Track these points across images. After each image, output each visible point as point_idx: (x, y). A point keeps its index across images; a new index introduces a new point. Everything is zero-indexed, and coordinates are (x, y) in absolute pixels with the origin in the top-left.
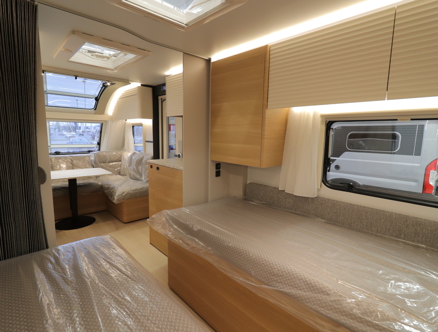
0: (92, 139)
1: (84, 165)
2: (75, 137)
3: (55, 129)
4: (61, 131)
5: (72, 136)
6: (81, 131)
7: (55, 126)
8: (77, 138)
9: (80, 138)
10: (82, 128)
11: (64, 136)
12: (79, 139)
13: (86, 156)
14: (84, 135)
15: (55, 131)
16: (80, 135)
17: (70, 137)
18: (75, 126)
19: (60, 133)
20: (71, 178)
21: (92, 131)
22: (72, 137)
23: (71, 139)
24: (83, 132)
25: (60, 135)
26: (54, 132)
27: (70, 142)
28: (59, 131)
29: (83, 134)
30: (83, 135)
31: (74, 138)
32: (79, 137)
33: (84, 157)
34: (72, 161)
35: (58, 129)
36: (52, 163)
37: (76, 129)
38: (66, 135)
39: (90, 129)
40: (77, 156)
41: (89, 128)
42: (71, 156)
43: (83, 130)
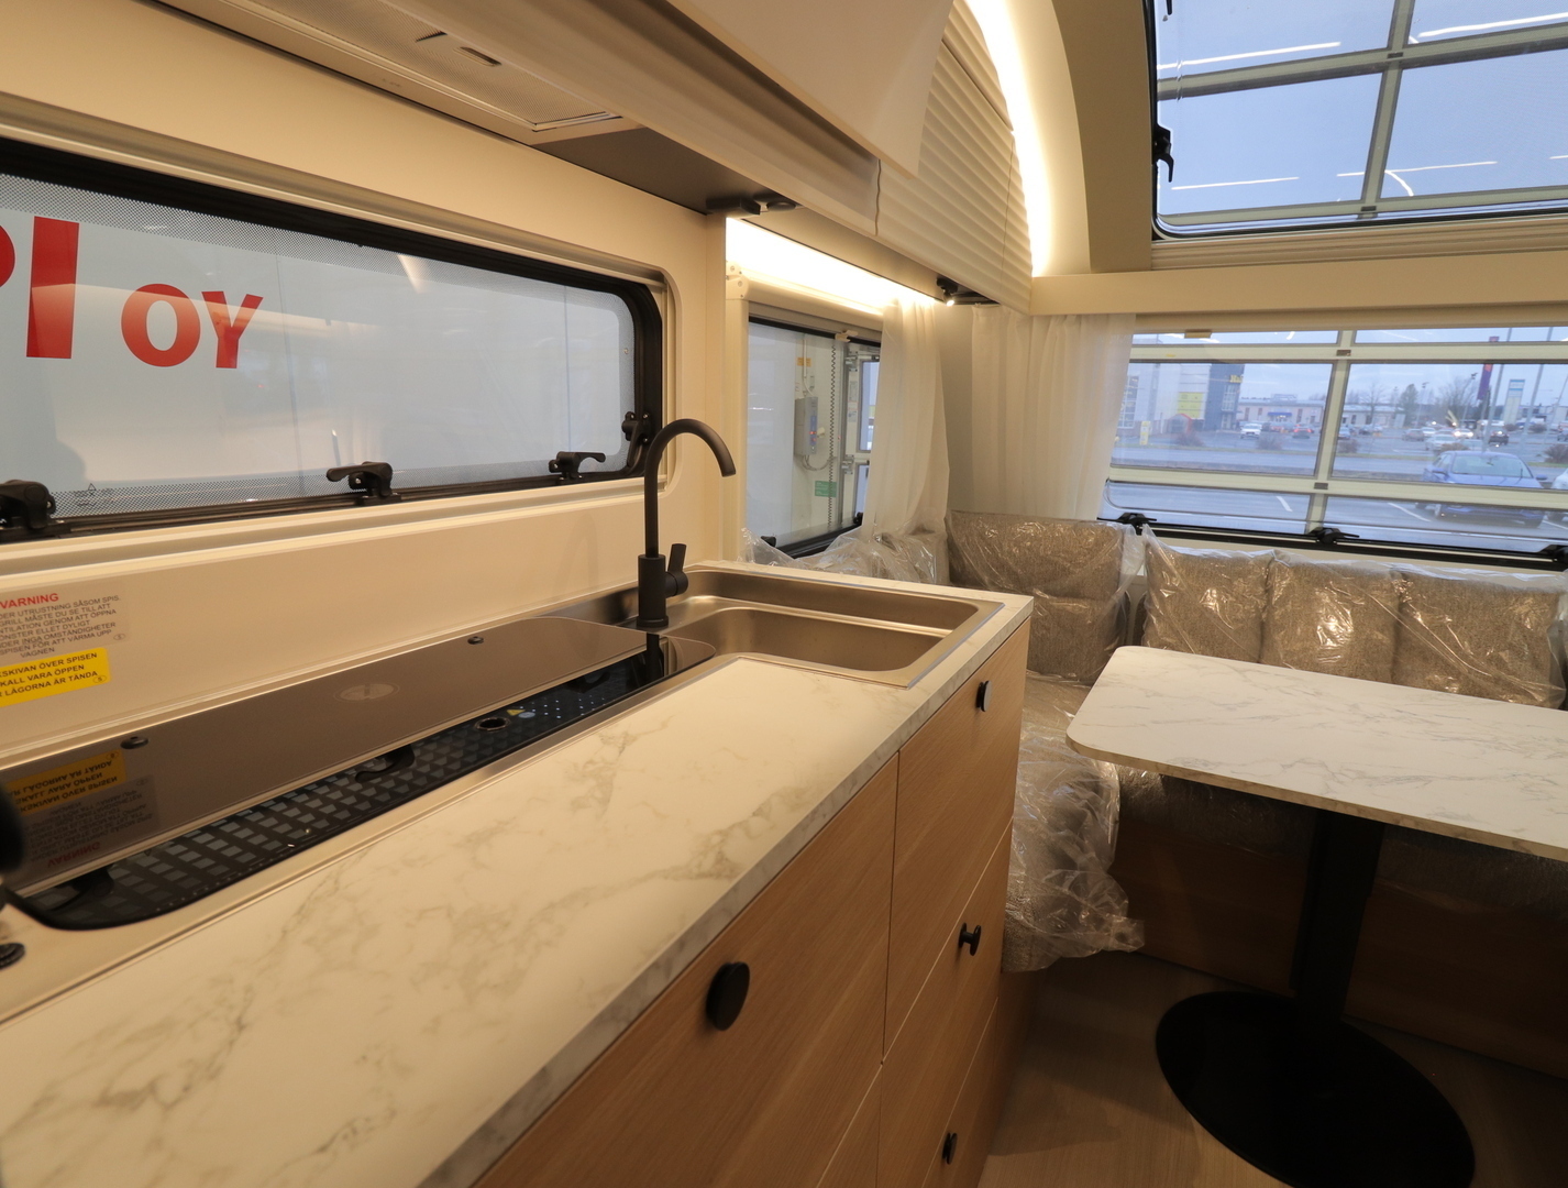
0: (1548, 461)
1: (1490, 660)
2: (1466, 449)
3: (1394, 418)
4: (1416, 422)
5: (1456, 444)
6: (1501, 423)
7: (1398, 406)
8: (1476, 456)
9: (1489, 452)
10: (1506, 414)
11: (1421, 445)
12: (1482, 457)
13: (1520, 594)
14: (1510, 440)
15: (1392, 425)
16: (1494, 440)
17: (1447, 448)
18: (1481, 406)
19: (1409, 431)
20: (1336, 802)
21: (1555, 425)
22: (1454, 449)
23: (1446, 459)
24: (1510, 428)
25: (1409, 438)
26: (1386, 426)
27: (1441, 469)
28: (1407, 423)
29: (1506, 437)
30: (1504, 441)
31: (1458, 452)
32: (1484, 450)
33: (1508, 595)
34: (1402, 607)
35: (1403, 416)
36: (1269, 601)
37: (1479, 418)
38: (1429, 441)
39: (1544, 417)
40: (1451, 583)
41: (1542, 411)
42: (1405, 576)
43: (1513, 421)
